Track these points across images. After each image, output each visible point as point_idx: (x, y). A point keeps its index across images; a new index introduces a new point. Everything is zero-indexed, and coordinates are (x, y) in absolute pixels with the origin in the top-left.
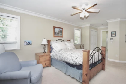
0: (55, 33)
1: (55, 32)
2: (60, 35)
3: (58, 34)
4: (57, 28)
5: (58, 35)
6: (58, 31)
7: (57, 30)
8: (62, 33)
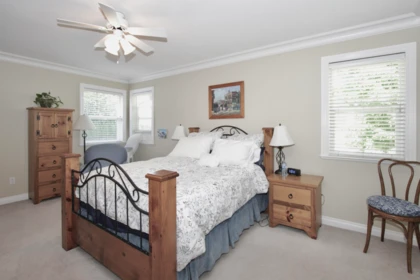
0: (214, 106)
1: (215, 101)
2: (231, 111)
3: (226, 106)
4: (220, 89)
5: (223, 111)
6: (223, 99)
7: (220, 95)
8: (239, 102)
